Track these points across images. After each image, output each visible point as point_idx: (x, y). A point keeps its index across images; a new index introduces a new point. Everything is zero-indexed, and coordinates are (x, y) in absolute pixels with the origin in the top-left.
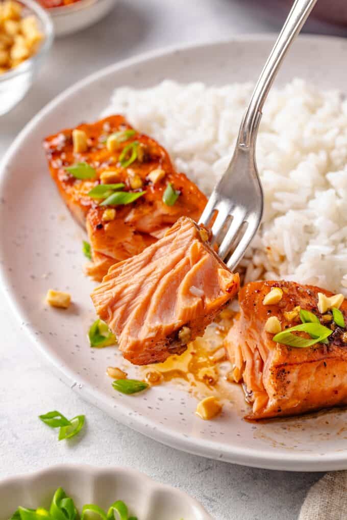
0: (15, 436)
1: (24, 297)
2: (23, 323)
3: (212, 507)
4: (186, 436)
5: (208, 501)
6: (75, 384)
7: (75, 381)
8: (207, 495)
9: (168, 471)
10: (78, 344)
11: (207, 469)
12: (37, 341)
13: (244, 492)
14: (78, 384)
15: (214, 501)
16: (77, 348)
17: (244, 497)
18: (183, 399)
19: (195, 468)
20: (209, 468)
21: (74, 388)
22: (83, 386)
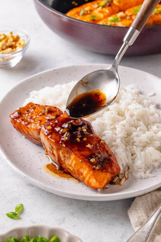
0: (4, 197)
1: (6, 151)
2: (6, 159)
3: (73, 216)
4: (64, 191)
5: (72, 214)
6: (25, 177)
7: (25, 176)
8: (71, 212)
9: (58, 205)
10: (25, 165)
11: (71, 204)
12: (11, 164)
13: (84, 211)
14: (26, 176)
15: (74, 214)
16: (25, 167)
17: (84, 212)
18: (62, 181)
19: (67, 204)
20: (72, 204)
21: (25, 178)
22: (28, 177)
